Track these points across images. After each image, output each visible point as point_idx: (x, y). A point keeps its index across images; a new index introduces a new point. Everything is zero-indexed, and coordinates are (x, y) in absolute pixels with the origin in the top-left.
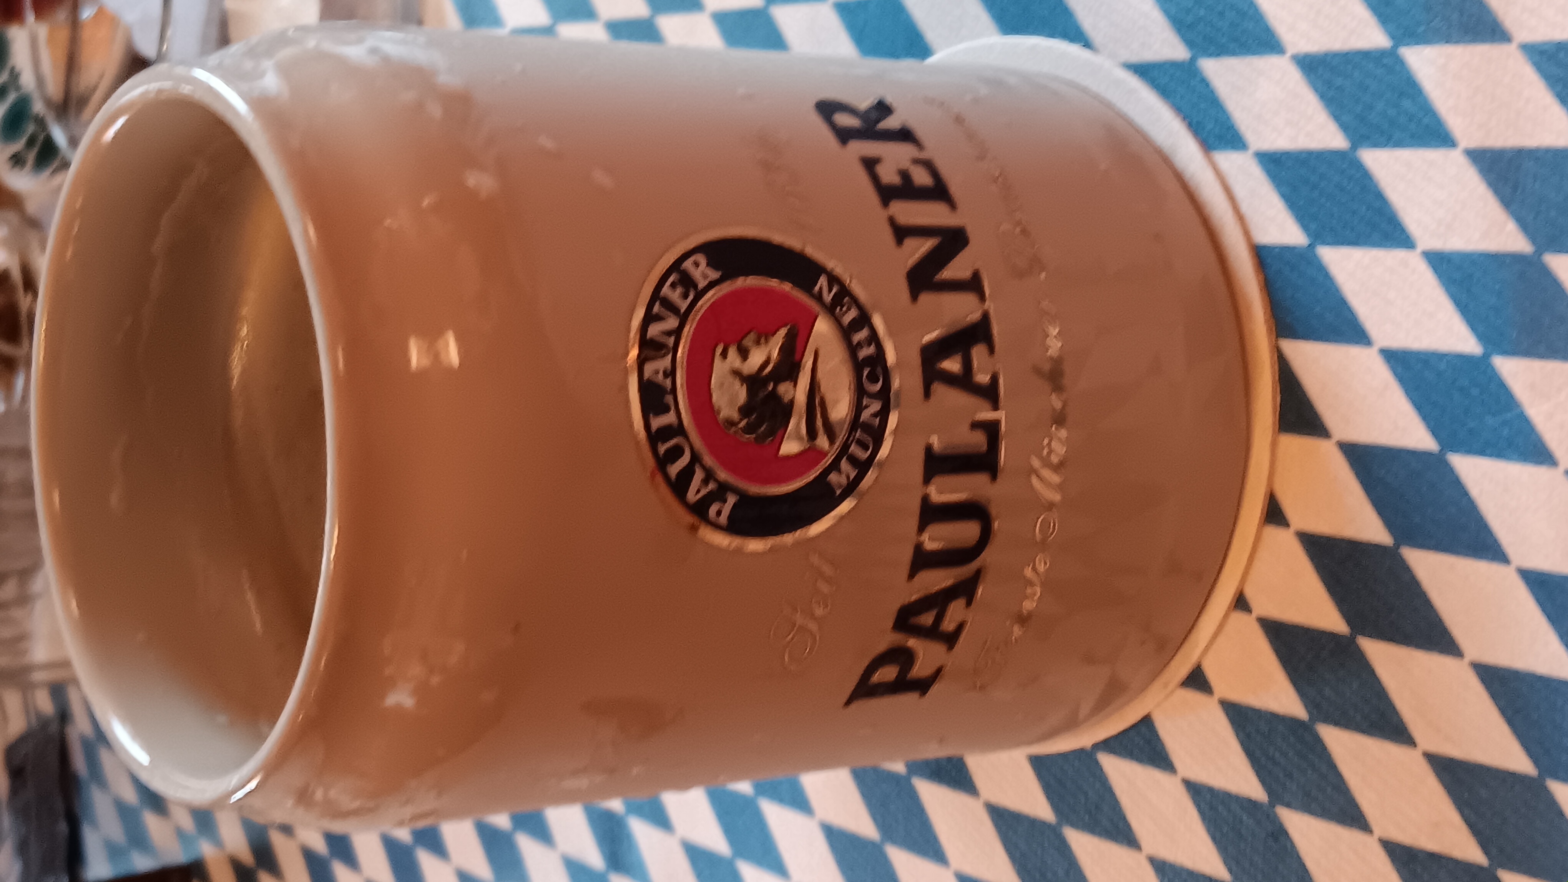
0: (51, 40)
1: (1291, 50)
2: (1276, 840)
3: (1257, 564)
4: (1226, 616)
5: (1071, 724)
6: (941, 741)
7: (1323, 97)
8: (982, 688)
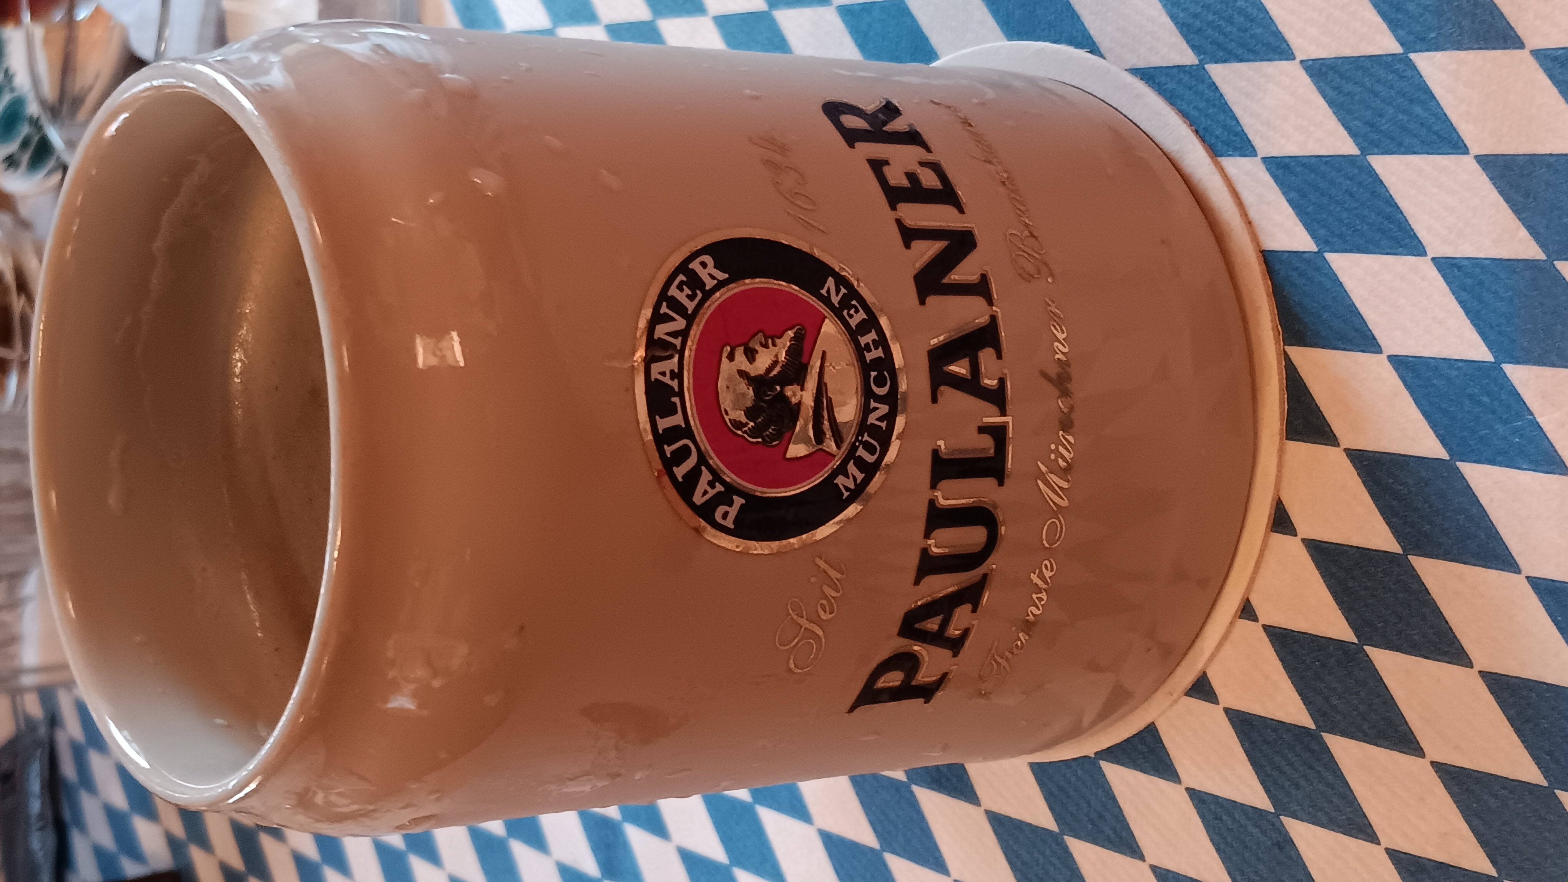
0: (46, 41)
1: (1300, 56)
2: (1281, 848)
3: (1264, 572)
4: (1232, 624)
5: (1075, 732)
6: (945, 748)
7: (1331, 103)
8: (986, 695)
